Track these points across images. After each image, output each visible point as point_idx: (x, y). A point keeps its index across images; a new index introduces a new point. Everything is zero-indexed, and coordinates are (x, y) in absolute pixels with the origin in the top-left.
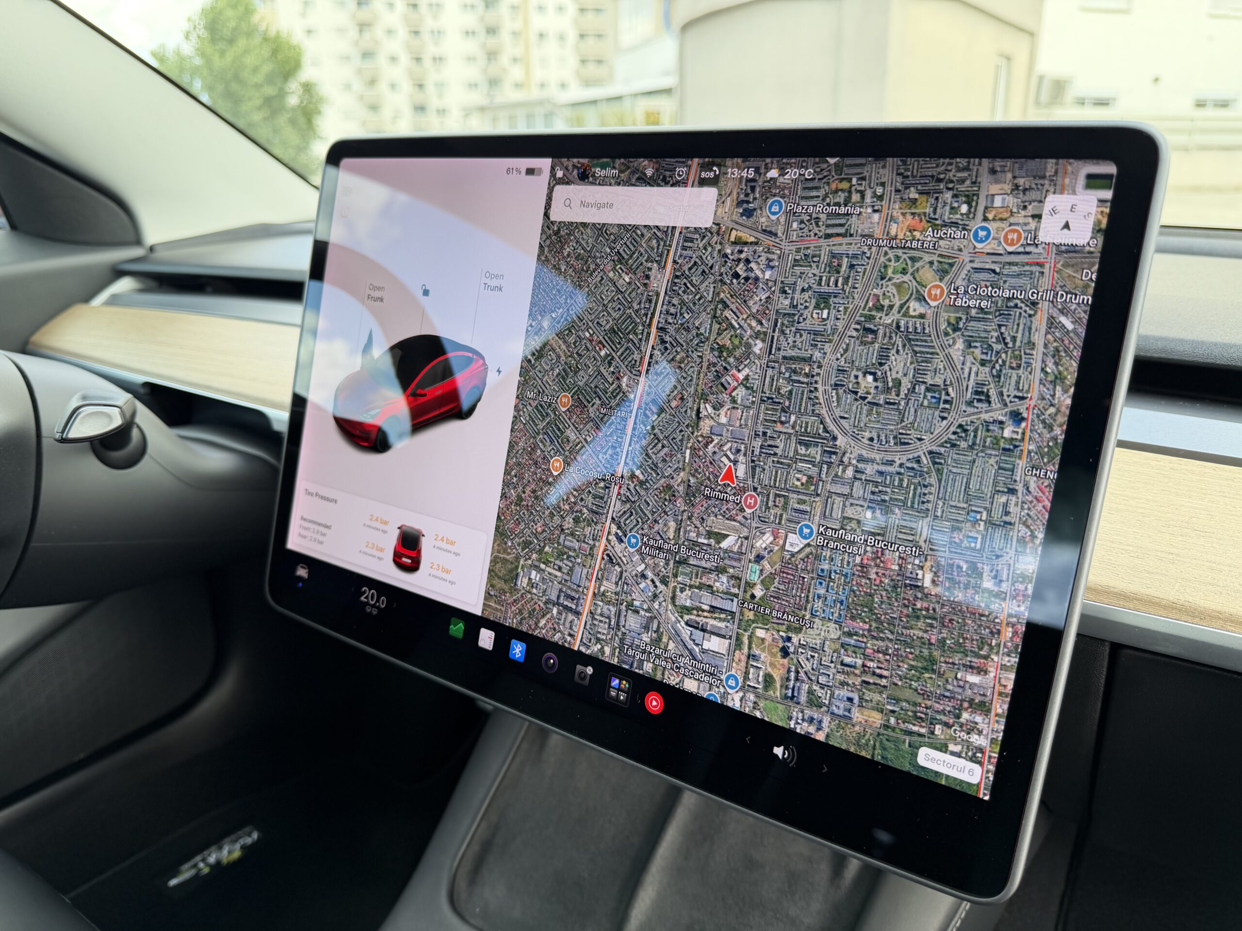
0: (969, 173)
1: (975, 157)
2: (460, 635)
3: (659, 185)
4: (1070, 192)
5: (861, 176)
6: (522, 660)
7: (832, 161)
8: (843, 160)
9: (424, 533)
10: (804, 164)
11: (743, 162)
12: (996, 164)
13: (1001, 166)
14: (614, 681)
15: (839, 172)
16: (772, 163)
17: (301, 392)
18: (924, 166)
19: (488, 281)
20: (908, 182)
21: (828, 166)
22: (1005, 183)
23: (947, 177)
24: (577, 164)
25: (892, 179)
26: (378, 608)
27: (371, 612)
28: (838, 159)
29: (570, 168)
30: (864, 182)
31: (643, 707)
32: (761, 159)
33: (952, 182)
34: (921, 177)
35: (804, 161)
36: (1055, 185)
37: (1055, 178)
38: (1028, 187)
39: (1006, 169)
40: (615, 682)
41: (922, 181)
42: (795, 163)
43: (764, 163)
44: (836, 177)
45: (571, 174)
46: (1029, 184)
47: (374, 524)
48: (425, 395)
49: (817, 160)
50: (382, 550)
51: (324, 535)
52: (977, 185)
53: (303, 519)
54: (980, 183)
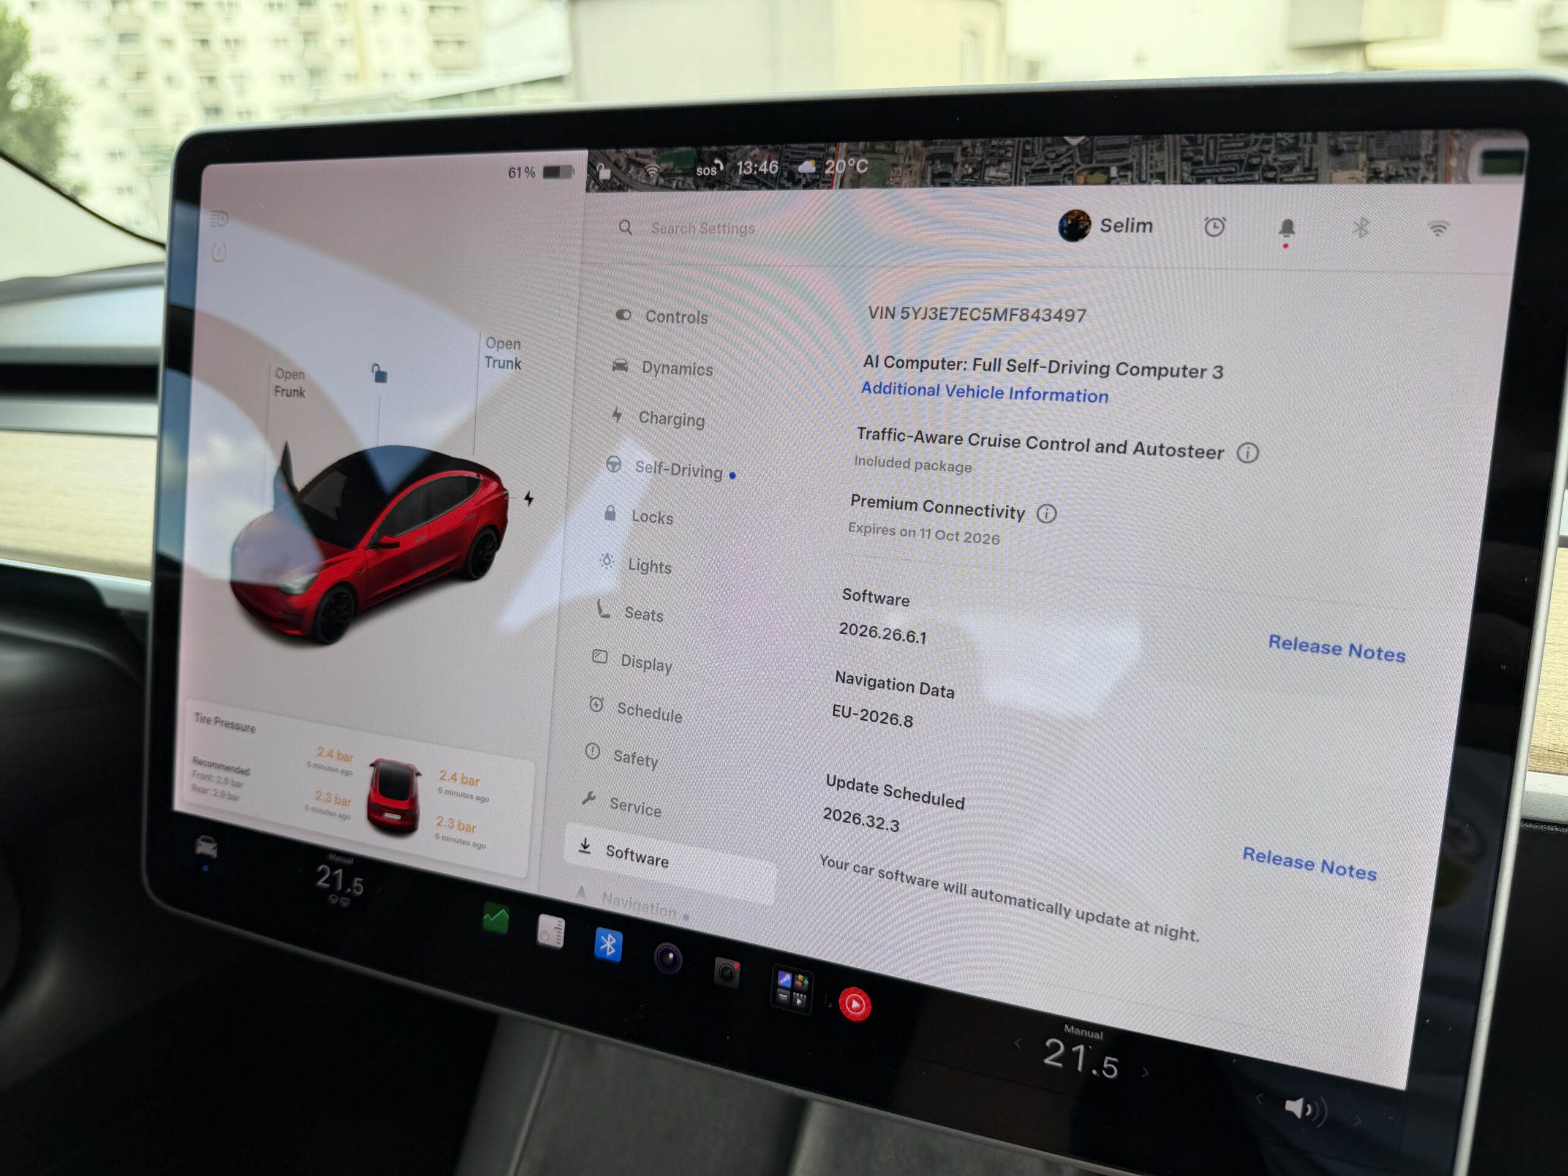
0: (1299, 154)
1: (1306, 130)
2: (503, 928)
3: (782, 187)
4: (1460, 178)
5: (1125, 163)
6: (618, 959)
7: (1074, 141)
8: (1092, 140)
9: (419, 770)
10: (1028, 147)
11: (925, 146)
12: (1341, 139)
13: (1348, 143)
14: (784, 976)
15: (1087, 159)
16: (974, 146)
17: (168, 551)
18: (1224, 146)
19: (493, 353)
20: (1201, 171)
21: (1069, 150)
22: (1357, 168)
23: (1264, 162)
24: (634, 157)
25: (1175, 167)
26: (350, 896)
27: (338, 904)
28: (1083, 138)
29: (623, 163)
30: (1129, 174)
31: (837, 1012)
32: (954, 141)
33: (1272, 169)
34: (1221, 162)
35: (1027, 143)
36: (1435, 169)
37: (1434, 159)
38: (1393, 173)
39: (1357, 147)
40: (785, 979)
41: (1224, 170)
42: (1012, 146)
43: (960, 148)
44: (1083, 166)
45: (625, 173)
46: (1395, 170)
47: (325, 762)
48: (396, 545)
49: (1049, 140)
50: (345, 803)
51: (238, 785)
52: (1313, 172)
53: (196, 761)
54: (1317, 169)
